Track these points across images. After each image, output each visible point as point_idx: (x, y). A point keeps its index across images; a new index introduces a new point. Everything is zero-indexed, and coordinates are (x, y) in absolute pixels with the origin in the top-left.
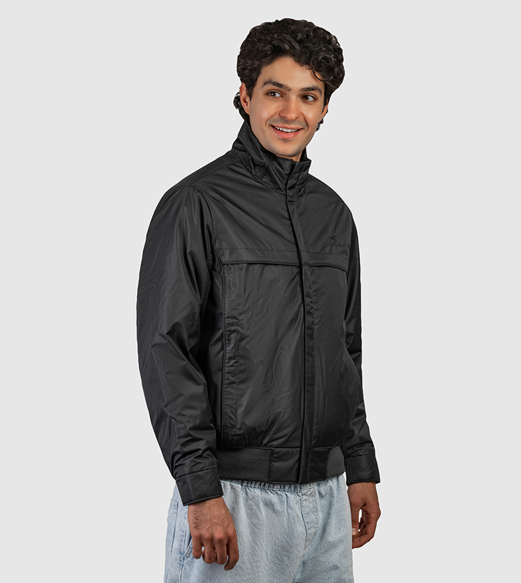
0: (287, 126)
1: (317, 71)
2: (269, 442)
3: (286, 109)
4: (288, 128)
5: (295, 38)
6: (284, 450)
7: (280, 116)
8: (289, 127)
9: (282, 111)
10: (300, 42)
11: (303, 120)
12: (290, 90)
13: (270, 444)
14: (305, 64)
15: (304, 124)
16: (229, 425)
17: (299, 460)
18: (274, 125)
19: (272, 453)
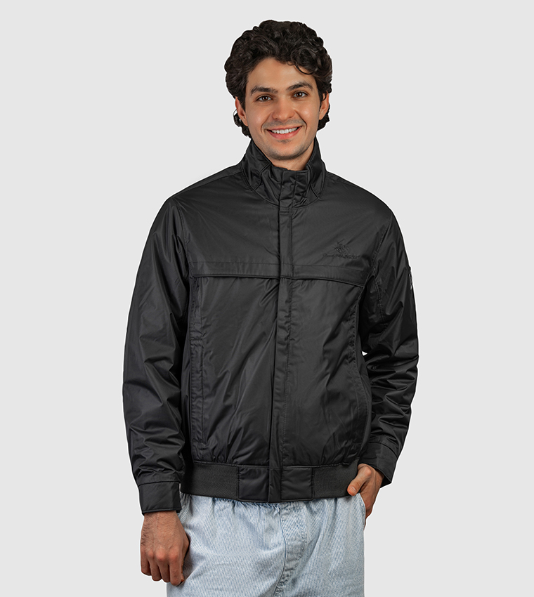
0: (282, 127)
1: (300, 65)
2: (233, 458)
3: (278, 111)
4: (284, 129)
5: (272, 38)
6: (250, 467)
7: (274, 119)
8: (285, 127)
9: (274, 113)
10: (277, 40)
11: (299, 118)
12: (277, 92)
13: (235, 461)
14: (287, 61)
15: (301, 121)
16: (197, 439)
17: (268, 477)
18: (269, 128)
19: (239, 470)
